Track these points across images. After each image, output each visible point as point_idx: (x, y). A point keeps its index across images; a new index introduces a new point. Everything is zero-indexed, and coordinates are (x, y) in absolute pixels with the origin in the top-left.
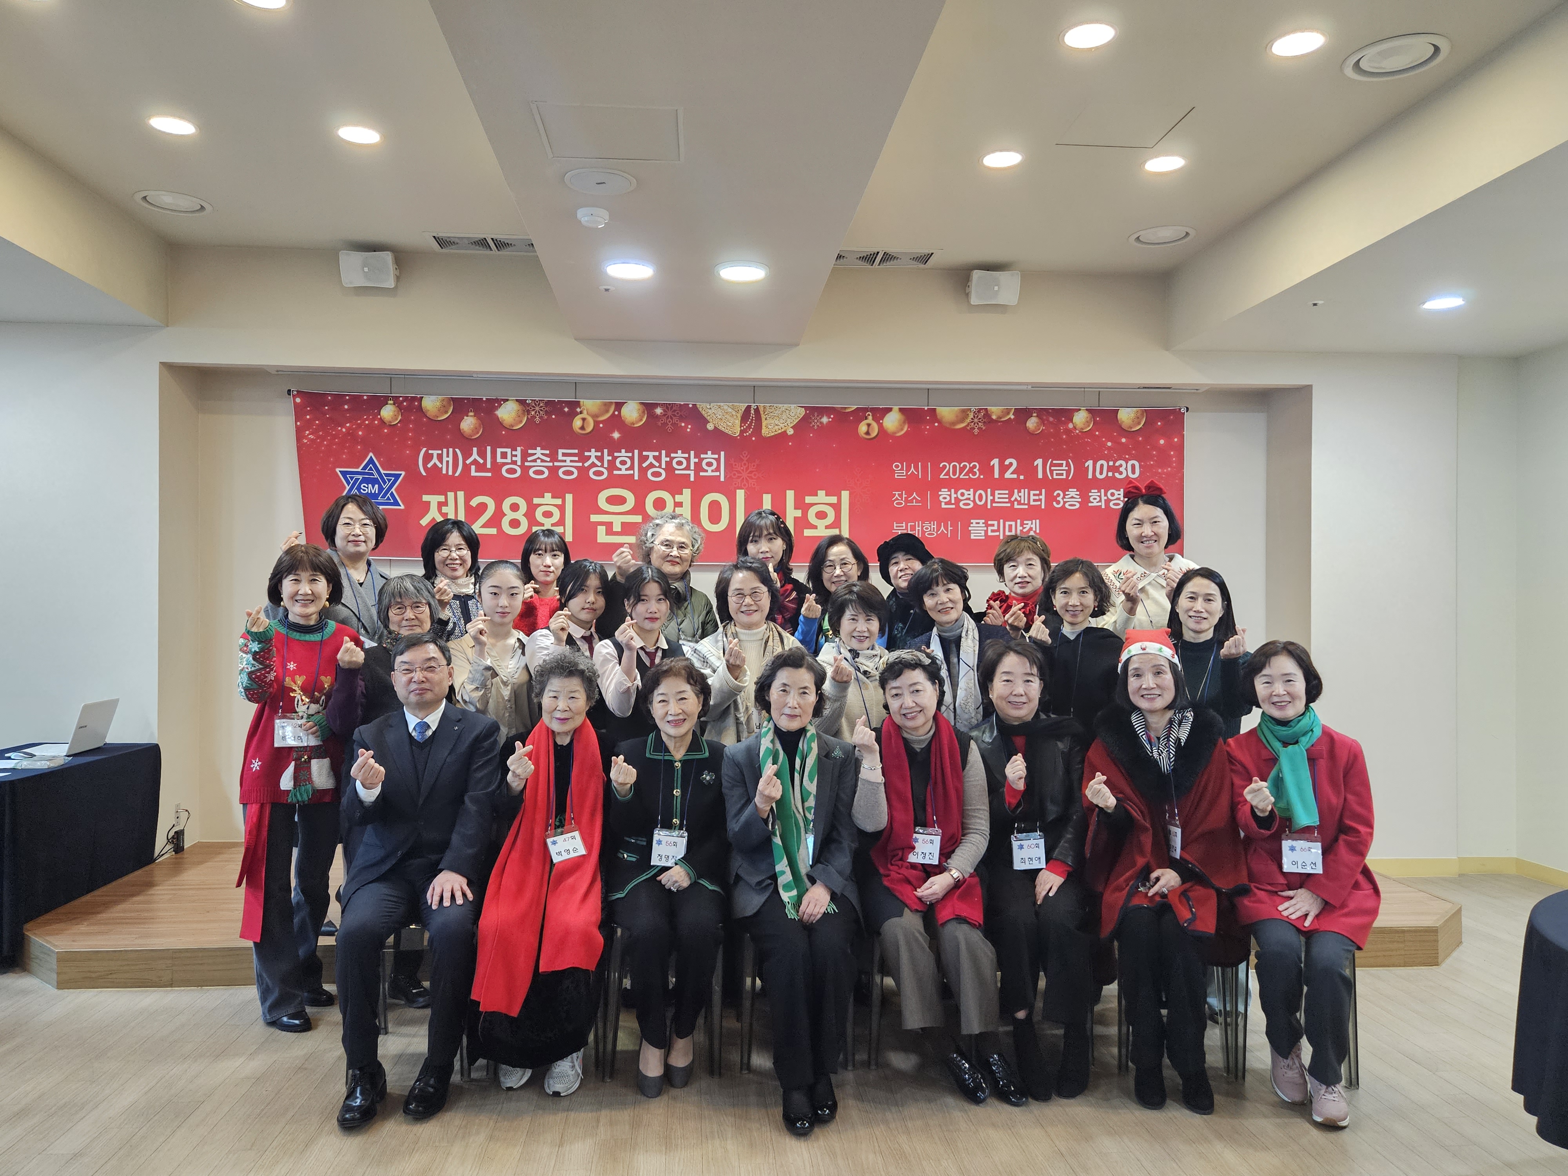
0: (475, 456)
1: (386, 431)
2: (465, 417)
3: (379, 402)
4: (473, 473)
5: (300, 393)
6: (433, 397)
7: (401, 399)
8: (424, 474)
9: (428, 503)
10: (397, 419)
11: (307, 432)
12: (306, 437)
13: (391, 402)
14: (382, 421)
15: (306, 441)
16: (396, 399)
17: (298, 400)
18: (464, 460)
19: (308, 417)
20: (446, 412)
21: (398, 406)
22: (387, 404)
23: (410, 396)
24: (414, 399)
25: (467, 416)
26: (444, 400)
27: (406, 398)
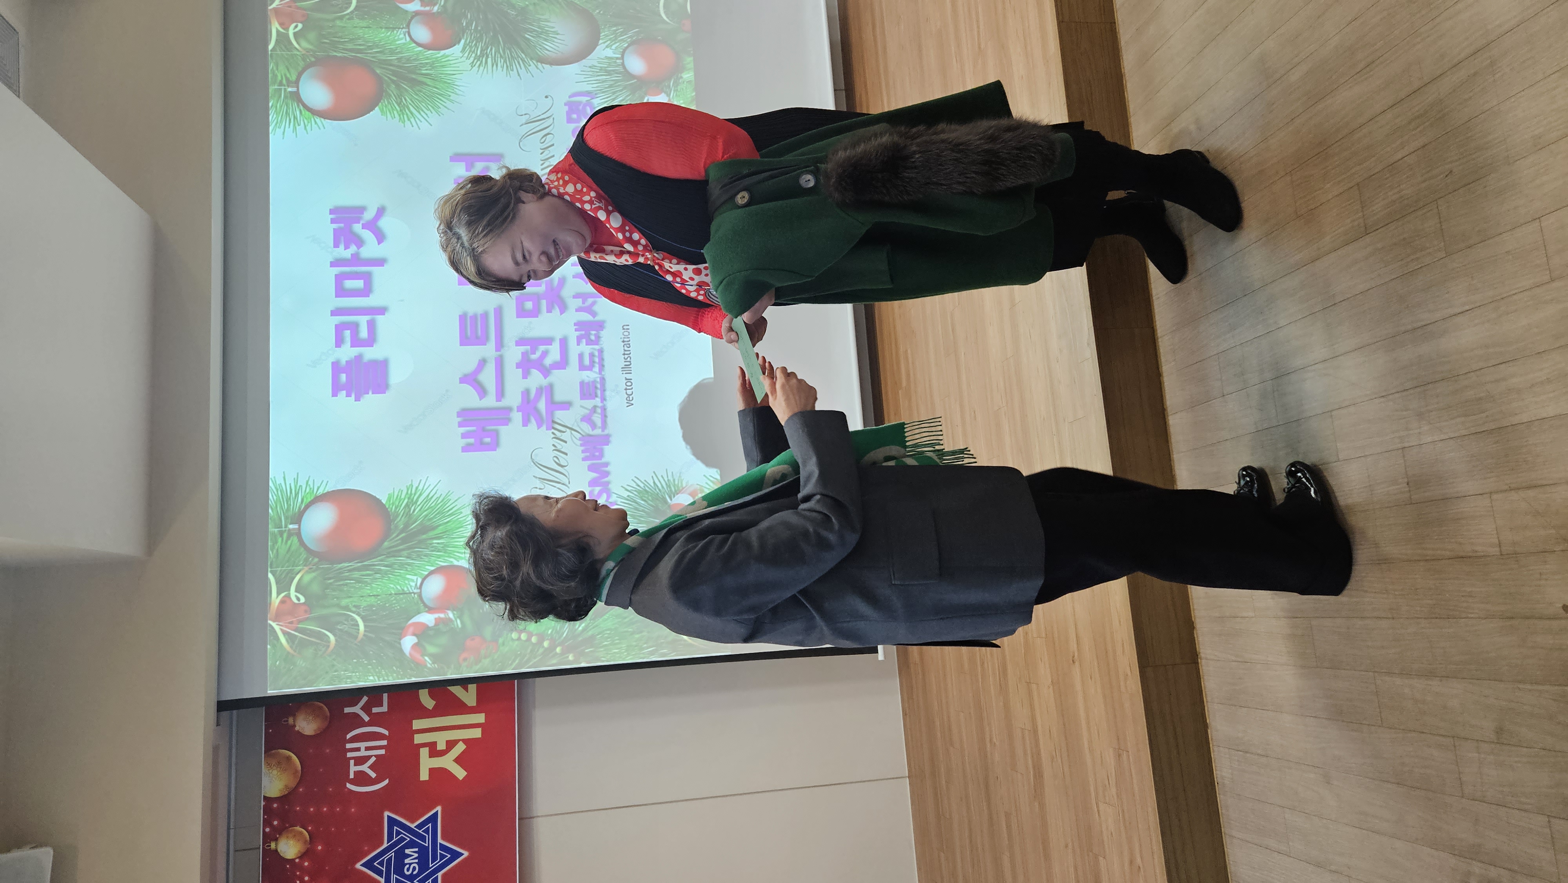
0: (357, 709)
1: (320, 848)
2: (297, 728)
3: (273, 863)
4: (384, 708)
6: (265, 781)
7: (267, 830)
8: (386, 782)
9: (432, 770)
10: (301, 833)
13: (273, 845)
14: (303, 856)
16: (267, 838)
18: (364, 724)
20: (289, 759)
21: (280, 834)
22: (276, 851)
23: (263, 817)
24: (267, 810)
25: (295, 726)
26: (268, 764)
27: (267, 823)
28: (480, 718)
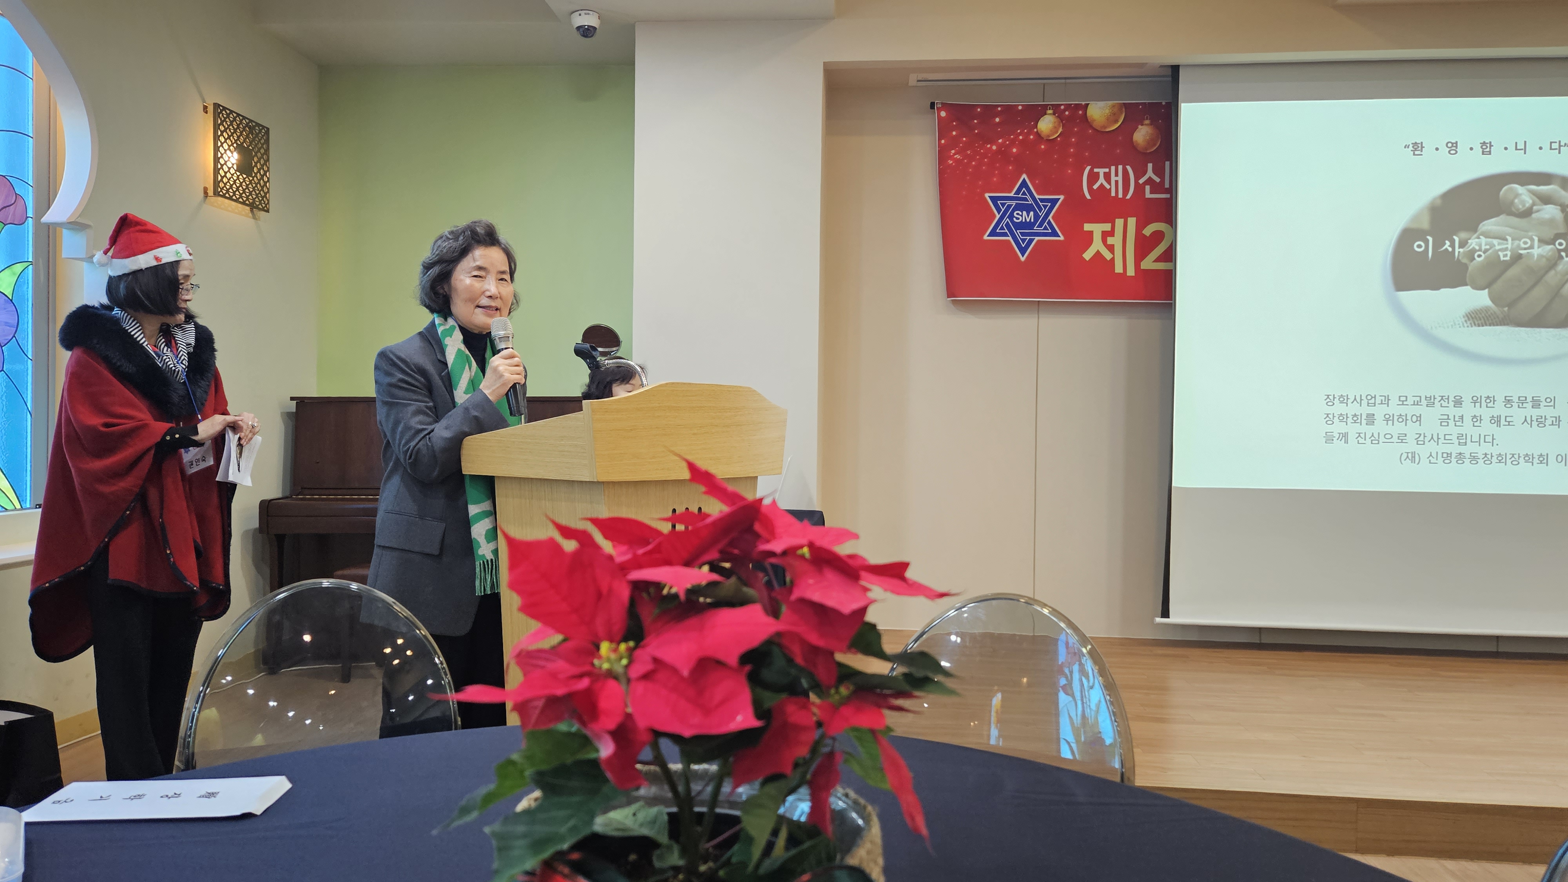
0: (1150, 173)
1: (1043, 147)
2: (1140, 127)
3: (1036, 112)
4: (1148, 195)
5: (945, 106)
6: (1101, 104)
7: (1062, 107)
8: (1088, 197)
9: (1091, 233)
10: (1057, 132)
11: (953, 152)
12: (951, 157)
13: (1050, 112)
14: (1038, 135)
15: (951, 162)
16: (1056, 108)
17: (943, 114)
18: (1137, 179)
19: (954, 133)
20: (1116, 121)
21: (1058, 117)
22: (1045, 114)
23: (1072, 104)
24: (1078, 107)
25: (1142, 125)
26: (1113, 106)
27: (1068, 107)
28: (1131, 272)
